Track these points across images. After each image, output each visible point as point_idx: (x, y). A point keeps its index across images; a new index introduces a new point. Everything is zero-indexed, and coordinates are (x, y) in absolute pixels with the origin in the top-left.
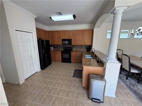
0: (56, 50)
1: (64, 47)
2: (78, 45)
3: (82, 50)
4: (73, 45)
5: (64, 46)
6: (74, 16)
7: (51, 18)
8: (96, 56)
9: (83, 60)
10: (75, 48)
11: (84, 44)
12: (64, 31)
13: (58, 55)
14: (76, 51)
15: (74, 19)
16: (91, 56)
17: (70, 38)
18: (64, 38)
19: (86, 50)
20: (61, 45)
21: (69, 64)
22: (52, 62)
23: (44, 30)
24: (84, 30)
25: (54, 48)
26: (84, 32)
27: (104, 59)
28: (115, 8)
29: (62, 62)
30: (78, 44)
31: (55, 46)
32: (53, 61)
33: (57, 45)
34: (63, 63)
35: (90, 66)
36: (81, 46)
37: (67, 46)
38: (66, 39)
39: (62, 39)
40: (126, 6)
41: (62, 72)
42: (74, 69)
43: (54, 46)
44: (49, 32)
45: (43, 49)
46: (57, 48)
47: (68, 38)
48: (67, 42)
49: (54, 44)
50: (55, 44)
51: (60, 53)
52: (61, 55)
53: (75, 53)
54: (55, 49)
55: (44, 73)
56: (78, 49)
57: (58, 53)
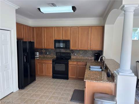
0: (44, 57)
1: (57, 53)
2: (80, 50)
3: (86, 58)
4: (72, 50)
5: (58, 50)
6: (74, 8)
7: (39, 9)
8: (106, 68)
9: (86, 73)
10: (74, 55)
11: (89, 49)
12: (58, 28)
13: (47, 66)
14: (77, 60)
15: (74, 12)
16: (100, 67)
17: (67, 39)
18: (58, 39)
19: (93, 58)
20: (52, 49)
21: (65, 81)
22: (37, 78)
23: (26, 26)
24: (89, 27)
25: (41, 53)
26: (90, 29)
27: (115, 71)
28: (124, 6)
29: (54, 77)
30: (80, 48)
31: (43, 51)
32: (39, 75)
33: (45, 49)
34: (55, 80)
35: (95, 80)
36: (85, 52)
37: (63, 51)
38: (61, 40)
39: (54, 39)
40: (137, 4)
41: (54, 93)
42: (74, 89)
43: (40, 51)
44: (33, 28)
45: (24, 55)
46: (46, 54)
47: (65, 38)
48: (62, 45)
49: (40, 47)
50: (43, 47)
51: (51, 62)
52: (52, 65)
53: (75, 63)
54: (42, 56)
55: (24, 95)
56: (80, 56)
57: (47, 62)
